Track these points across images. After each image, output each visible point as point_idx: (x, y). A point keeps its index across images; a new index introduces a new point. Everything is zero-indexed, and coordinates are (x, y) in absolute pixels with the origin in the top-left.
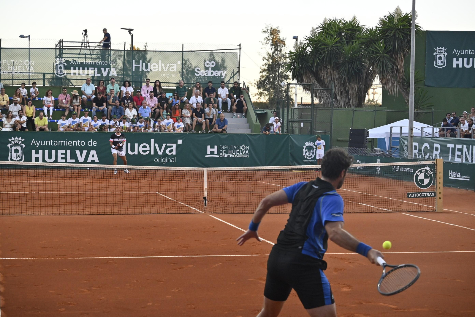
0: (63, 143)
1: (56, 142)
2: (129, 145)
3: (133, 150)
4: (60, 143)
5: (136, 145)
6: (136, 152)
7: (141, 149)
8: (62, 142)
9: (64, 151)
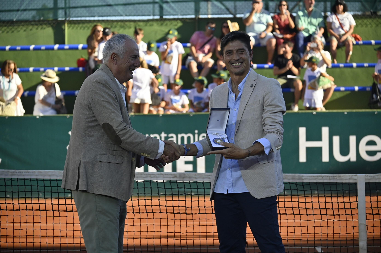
0: (189, 138)
1: (172, 137)
2: (336, 139)
3: (344, 151)
4: (182, 138)
5: (353, 139)
6: (352, 157)
7: (363, 148)
8: (186, 136)
9: (190, 158)
